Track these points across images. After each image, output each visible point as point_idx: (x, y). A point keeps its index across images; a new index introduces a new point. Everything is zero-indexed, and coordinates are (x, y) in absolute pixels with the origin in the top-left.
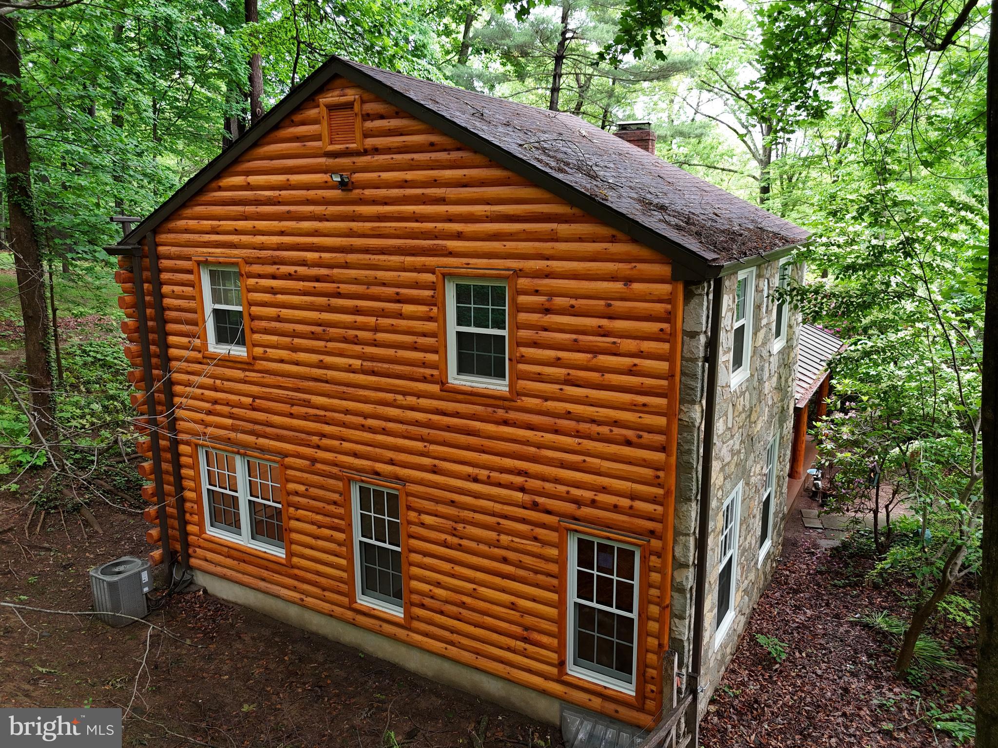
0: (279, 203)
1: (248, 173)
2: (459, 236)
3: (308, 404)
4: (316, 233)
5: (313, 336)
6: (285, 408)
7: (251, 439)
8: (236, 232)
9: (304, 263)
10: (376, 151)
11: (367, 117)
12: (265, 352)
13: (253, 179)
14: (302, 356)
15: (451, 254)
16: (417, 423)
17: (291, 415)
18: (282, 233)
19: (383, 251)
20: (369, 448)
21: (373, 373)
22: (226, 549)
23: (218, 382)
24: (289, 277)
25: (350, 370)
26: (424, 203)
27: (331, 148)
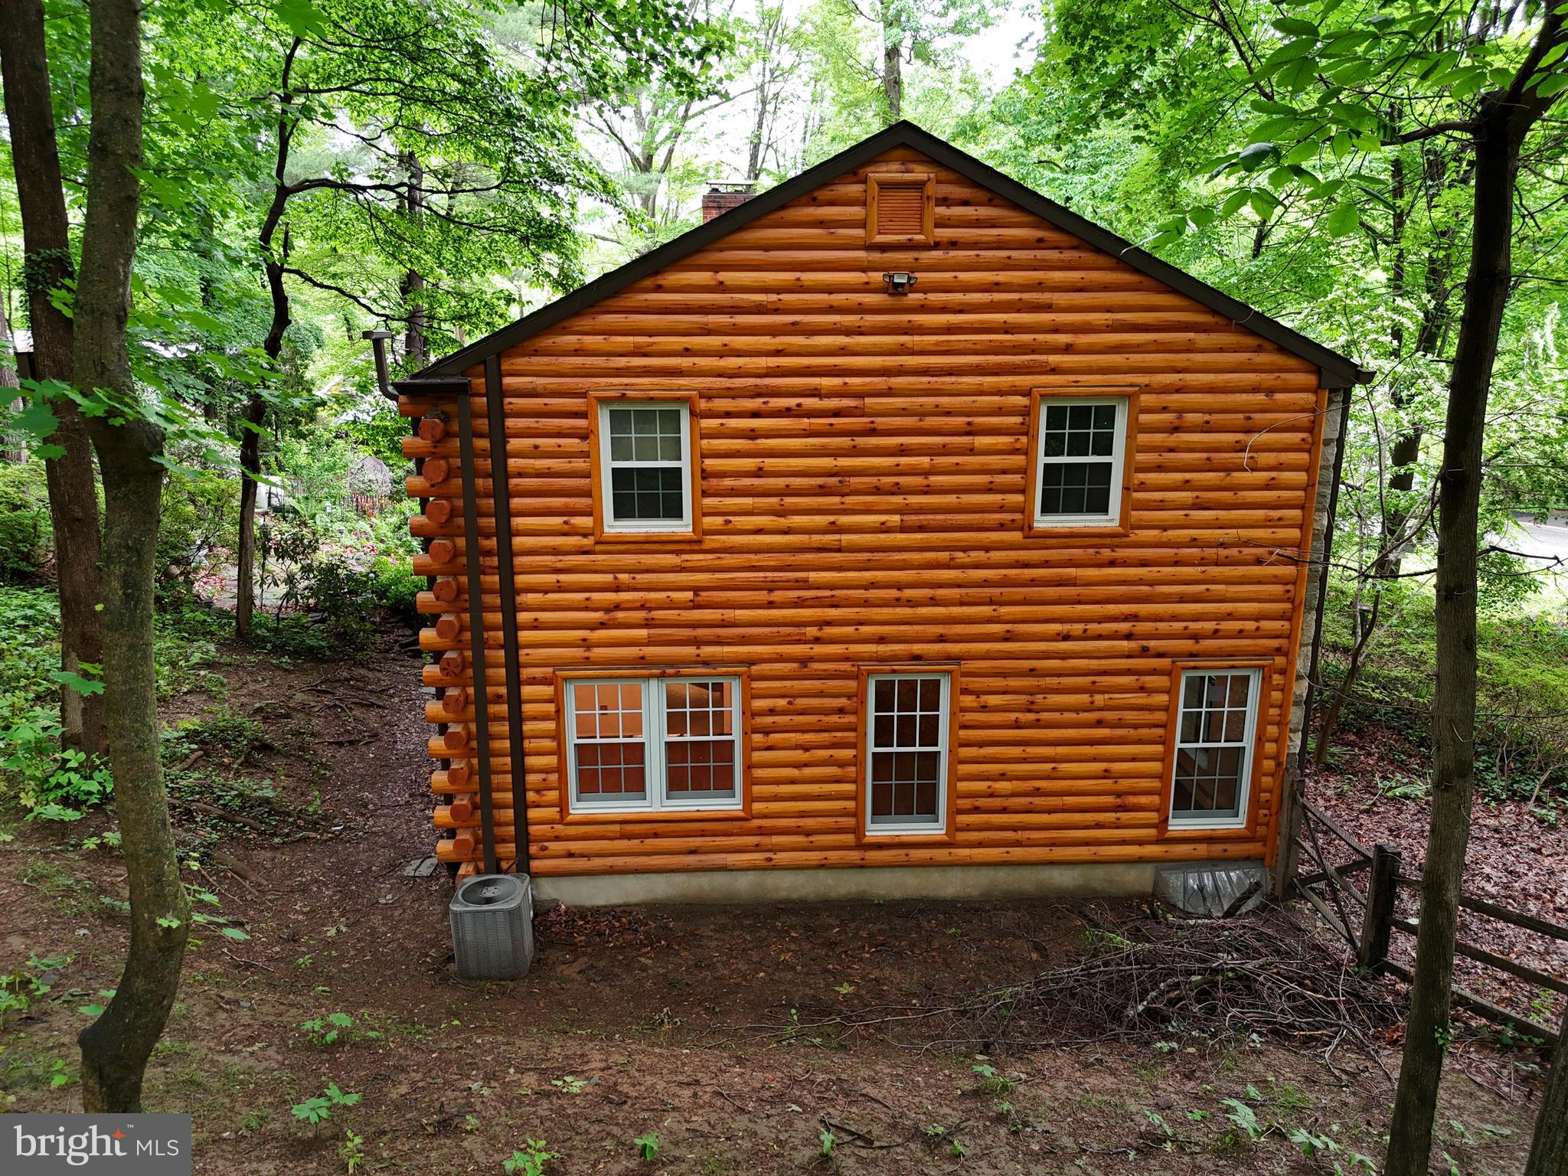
0: (777, 311)
1: (716, 268)
2: (1068, 349)
3: (805, 584)
4: (843, 351)
5: (823, 491)
6: (762, 596)
7: (690, 651)
8: (687, 352)
9: (815, 393)
10: (954, 245)
11: (945, 201)
12: (728, 522)
13: (729, 277)
14: (797, 520)
15: (1054, 371)
16: (986, 583)
17: (771, 605)
18: (778, 353)
19: (951, 372)
20: (903, 628)
21: (921, 529)
22: (617, 827)
23: (624, 577)
24: (787, 412)
25: (884, 529)
26: (1019, 311)
27: (880, 239)
